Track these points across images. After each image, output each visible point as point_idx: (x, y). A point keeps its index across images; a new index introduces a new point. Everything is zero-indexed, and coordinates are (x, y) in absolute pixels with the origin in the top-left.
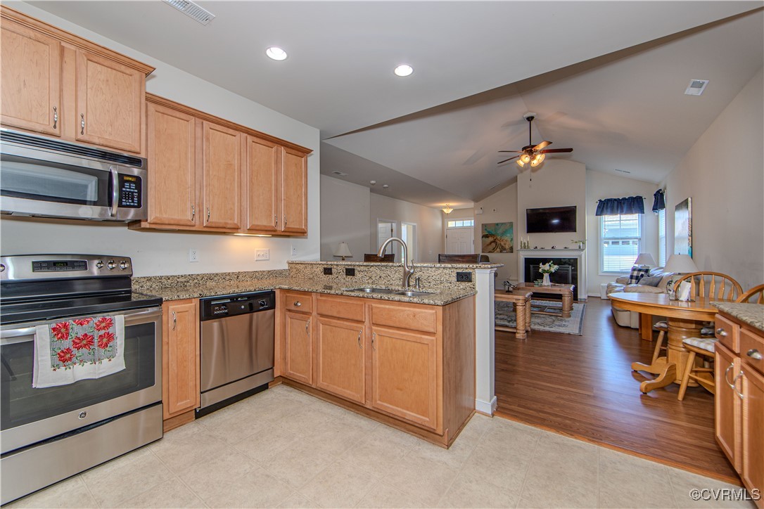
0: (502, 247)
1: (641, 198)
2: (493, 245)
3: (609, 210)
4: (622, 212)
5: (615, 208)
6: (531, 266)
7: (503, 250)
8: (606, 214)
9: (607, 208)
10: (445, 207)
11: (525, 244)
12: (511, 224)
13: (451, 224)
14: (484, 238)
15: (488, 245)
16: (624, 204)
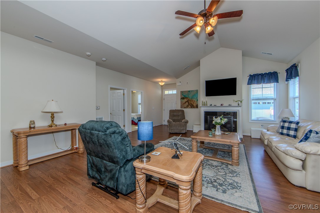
0: (192, 105)
1: (276, 73)
2: (187, 103)
3: (256, 81)
4: (264, 83)
5: (260, 80)
6: (208, 116)
7: (192, 106)
8: (254, 84)
9: (254, 80)
10: (160, 82)
11: (204, 102)
12: (197, 91)
13: (166, 92)
14: (182, 100)
15: (184, 104)
16: (265, 76)
